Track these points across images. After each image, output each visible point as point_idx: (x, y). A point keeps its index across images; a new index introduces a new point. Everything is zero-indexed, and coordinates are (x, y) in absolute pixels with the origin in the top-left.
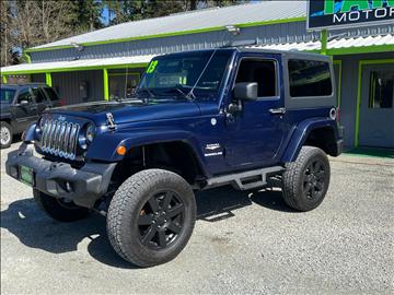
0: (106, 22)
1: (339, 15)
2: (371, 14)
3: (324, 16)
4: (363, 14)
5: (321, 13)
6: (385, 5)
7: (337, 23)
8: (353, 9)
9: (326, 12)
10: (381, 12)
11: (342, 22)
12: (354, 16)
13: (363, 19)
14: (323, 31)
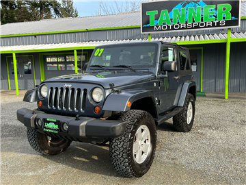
1: (157, 27)
2: (172, 27)
4: (168, 27)
5: (148, 25)
6: (178, 23)
7: (156, 30)
8: (164, 24)
10: (177, 26)
11: (159, 30)
12: (164, 27)
13: (168, 29)
14: (149, 34)
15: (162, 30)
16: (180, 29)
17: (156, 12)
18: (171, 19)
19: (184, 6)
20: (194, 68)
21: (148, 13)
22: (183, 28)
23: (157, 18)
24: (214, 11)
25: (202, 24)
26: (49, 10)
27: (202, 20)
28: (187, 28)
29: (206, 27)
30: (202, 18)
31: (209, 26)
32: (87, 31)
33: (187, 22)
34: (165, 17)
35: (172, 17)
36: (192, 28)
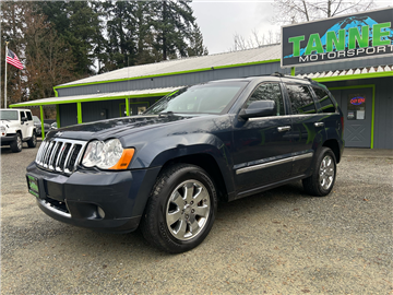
0: (97, 70)
1: (304, 57)
2: (326, 56)
3: (293, 58)
4: (320, 57)
5: (290, 56)
6: (334, 50)
7: (302, 62)
8: (313, 53)
9: (294, 55)
10: (332, 55)
11: (306, 62)
12: (314, 57)
13: (320, 59)
14: (292, 68)
15: (310, 61)
16: (337, 58)
17: (303, 38)
18: (324, 46)
19: (342, 27)
20: (360, 115)
21: (290, 40)
22: (342, 57)
23: (303, 45)
24: (389, 31)
25: (371, 50)
26: (174, 51)
27: (370, 45)
28: (347, 57)
29: (376, 53)
30: (370, 42)
31: (381, 52)
32: (213, 69)
33: (347, 49)
34: (315, 44)
35: (326, 43)
36: (355, 56)
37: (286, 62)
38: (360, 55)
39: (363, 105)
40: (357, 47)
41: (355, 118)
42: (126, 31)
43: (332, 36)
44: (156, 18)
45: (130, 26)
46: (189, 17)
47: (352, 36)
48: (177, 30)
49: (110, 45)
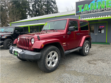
1: (83, 12)
2: (90, 12)
3: (79, 12)
4: (88, 12)
5: (78, 12)
6: (93, 9)
7: (82, 14)
9: (80, 12)
10: (92, 11)
11: (84, 14)
12: (86, 12)
13: (88, 13)
14: (79, 16)
16: (94, 12)
17: (82, 6)
18: (90, 8)
19: (96, 1)
20: (103, 31)
21: (78, 6)
22: (95, 12)
23: (83, 8)
25: (105, 9)
26: (50, 13)
27: (105, 7)
28: (97, 12)
29: (107, 10)
31: (109, 10)
32: (56, 17)
33: (97, 9)
34: (87, 7)
35: (90, 7)
36: (100, 11)
37: (77, 14)
38: (102, 11)
39: (103, 28)
40: (101, 8)
41: (101, 32)
42: (37, 7)
43: (92, 5)
44: (45, 3)
45: (38, 6)
46: (55, 3)
47: (99, 5)
48: (51, 6)
49: (33, 11)
